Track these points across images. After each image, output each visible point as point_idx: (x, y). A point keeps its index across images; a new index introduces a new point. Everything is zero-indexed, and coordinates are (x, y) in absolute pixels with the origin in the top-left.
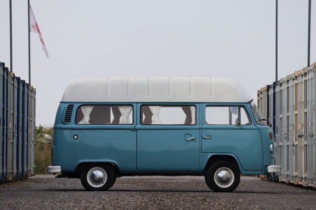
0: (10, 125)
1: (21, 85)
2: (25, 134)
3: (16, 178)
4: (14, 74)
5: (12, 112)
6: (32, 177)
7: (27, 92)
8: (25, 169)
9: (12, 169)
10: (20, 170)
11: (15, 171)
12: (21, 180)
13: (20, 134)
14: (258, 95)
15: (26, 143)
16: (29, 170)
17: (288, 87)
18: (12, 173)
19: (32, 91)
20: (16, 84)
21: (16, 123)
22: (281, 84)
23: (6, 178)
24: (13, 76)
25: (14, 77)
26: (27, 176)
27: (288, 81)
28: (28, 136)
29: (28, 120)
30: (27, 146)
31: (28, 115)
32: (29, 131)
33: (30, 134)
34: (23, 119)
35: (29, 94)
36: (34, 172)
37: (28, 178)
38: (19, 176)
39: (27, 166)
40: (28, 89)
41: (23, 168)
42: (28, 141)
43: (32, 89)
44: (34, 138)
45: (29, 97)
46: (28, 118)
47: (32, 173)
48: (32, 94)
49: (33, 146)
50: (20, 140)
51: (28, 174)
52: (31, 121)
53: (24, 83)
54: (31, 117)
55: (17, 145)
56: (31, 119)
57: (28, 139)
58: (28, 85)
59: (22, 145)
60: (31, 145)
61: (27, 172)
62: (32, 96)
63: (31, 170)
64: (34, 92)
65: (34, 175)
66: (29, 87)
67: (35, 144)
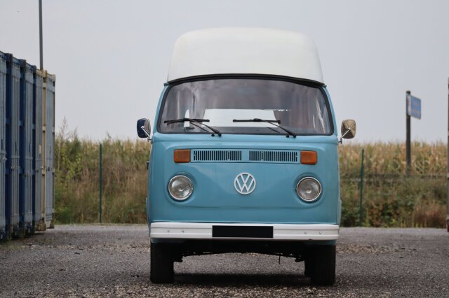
1: (16, 72)
2: (28, 157)
3: (4, 236)
6: (49, 230)
7: (32, 82)
8: (28, 217)
10: (15, 219)
12: (15, 238)
13: (15, 156)
15: (29, 172)
16: (38, 218)
19: (45, 78)
26: (33, 229)
28: (37, 159)
29: (34, 131)
30: (34, 177)
31: (34, 122)
32: (40, 149)
33: (40, 156)
34: (22, 128)
35: (37, 85)
36: (52, 221)
37: (36, 232)
38: (12, 231)
39: (34, 213)
40: (35, 75)
41: (22, 216)
42: (37, 169)
43: (44, 76)
44: (52, 161)
45: (37, 89)
46: (35, 126)
47: (48, 224)
48: (44, 85)
49: (48, 176)
50: (15, 166)
51: (36, 226)
52: (44, 132)
53: (22, 65)
54: (45, 125)
55: (6, 175)
56: (44, 128)
57: (37, 164)
58: (34, 68)
59: (20, 175)
60: (44, 175)
61: (34, 222)
62: (44, 88)
63: (43, 219)
64: (51, 80)
65: (52, 227)
66: (38, 72)
67: (53, 173)
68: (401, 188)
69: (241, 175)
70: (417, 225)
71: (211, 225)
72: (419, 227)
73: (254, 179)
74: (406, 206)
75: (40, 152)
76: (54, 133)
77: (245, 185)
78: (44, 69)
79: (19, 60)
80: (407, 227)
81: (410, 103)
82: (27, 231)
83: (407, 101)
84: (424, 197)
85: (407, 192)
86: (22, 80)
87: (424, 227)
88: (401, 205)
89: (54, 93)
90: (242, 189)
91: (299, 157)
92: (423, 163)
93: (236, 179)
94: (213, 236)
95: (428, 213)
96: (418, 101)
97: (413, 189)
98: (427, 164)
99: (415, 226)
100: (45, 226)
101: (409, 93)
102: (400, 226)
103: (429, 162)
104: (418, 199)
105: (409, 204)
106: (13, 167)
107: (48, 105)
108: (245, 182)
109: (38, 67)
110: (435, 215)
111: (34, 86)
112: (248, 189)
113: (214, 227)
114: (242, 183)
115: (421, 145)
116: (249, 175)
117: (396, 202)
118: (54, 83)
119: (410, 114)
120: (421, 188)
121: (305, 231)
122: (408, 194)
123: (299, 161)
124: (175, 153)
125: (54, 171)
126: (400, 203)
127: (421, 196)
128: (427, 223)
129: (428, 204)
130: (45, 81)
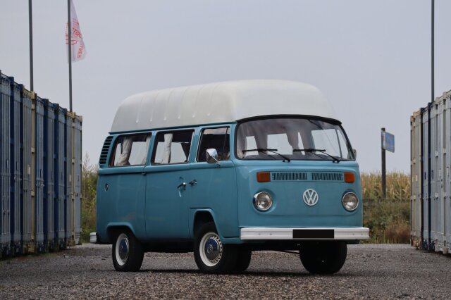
0: (29, 170)
1: (51, 114)
2: (61, 184)
3: (43, 249)
4: (36, 95)
5: (33, 150)
6: (78, 247)
7: (64, 122)
8: (61, 235)
9: (34, 234)
10: (51, 236)
11: (41, 237)
12: (51, 251)
13: (51, 184)
14: (411, 123)
15: (61, 196)
16: (69, 235)
17: (445, 110)
18: (34, 241)
19: (74, 119)
20: (40, 109)
21: (41, 166)
22: (437, 105)
23: (21, 249)
24: (33, 97)
25: (35, 100)
26: (65, 245)
27: (445, 100)
28: (68, 187)
29: (65, 163)
30: (65, 200)
31: (66, 156)
32: (70, 178)
33: (70, 184)
34: (56, 160)
35: (68, 124)
36: (80, 239)
37: (68, 247)
38: (49, 245)
39: (66, 231)
40: (66, 116)
41: (56, 234)
42: (68, 194)
43: (73, 117)
44: (80, 188)
45: (68, 128)
46: (66, 159)
47: (77, 241)
48: (73, 125)
49: (77, 200)
50: (51, 192)
51: (67, 242)
52: (73, 163)
53: (56, 108)
54: (74, 158)
55: (44, 199)
56: (73, 161)
57: (68, 189)
58: (65, 110)
59: (55, 199)
60: (73, 200)
61: (65, 238)
62: (73, 127)
63: (73, 236)
64: (78, 121)
65: (80, 244)
66: (69, 114)
67: (81, 199)
68: (376, 210)
69: (308, 190)
70: (388, 241)
71: (291, 229)
72: (390, 243)
73: (316, 194)
74: (379, 225)
75: (70, 180)
76: (81, 165)
77: (311, 199)
78: (73, 111)
79: (53, 104)
80: (380, 243)
81: (385, 138)
82: (60, 246)
83: (382, 137)
84: (394, 218)
85: (380, 214)
86: (56, 121)
87: (394, 243)
88: (376, 225)
89: (81, 131)
90: (309, 201)
91: (343, 177)
92: (400, 191)
93: (305, 194)
94: (294, 237)
95: (397, 231)
96: (392, 137)
97: (385, 211)
98: (403, 192)
99: (386, 242)
100: (75, 242)
101: (383, 129)
102: (374, 243)
103: (405, 191)
104: (390, 219)
105: (382, 224)
106: (49, 192)
107: (76, 141)
108: (311, 196)
109: (69, 110)
110: (403, 232)
111: (65, 125)
112: (313, 201)
113: (294, 230)
114: (309, 197)
115: (399, 176)
116: (313, 191)
117: (371, 222)
118: (81, 123)
119: (384, 148)
120: (393, 211)
121: (353, 233)
122: (382, 216)
123: (344, 180)
124: (258, 174)
125: (81, 197)
126: (374, 223)
127: (391, 217)
128: (397, 240)
129: (397, 223)
130: (74, 122)
